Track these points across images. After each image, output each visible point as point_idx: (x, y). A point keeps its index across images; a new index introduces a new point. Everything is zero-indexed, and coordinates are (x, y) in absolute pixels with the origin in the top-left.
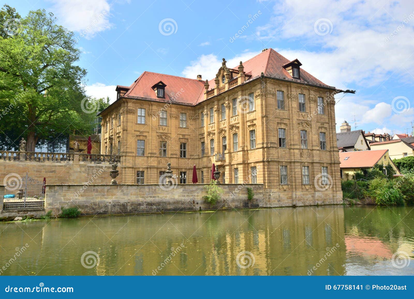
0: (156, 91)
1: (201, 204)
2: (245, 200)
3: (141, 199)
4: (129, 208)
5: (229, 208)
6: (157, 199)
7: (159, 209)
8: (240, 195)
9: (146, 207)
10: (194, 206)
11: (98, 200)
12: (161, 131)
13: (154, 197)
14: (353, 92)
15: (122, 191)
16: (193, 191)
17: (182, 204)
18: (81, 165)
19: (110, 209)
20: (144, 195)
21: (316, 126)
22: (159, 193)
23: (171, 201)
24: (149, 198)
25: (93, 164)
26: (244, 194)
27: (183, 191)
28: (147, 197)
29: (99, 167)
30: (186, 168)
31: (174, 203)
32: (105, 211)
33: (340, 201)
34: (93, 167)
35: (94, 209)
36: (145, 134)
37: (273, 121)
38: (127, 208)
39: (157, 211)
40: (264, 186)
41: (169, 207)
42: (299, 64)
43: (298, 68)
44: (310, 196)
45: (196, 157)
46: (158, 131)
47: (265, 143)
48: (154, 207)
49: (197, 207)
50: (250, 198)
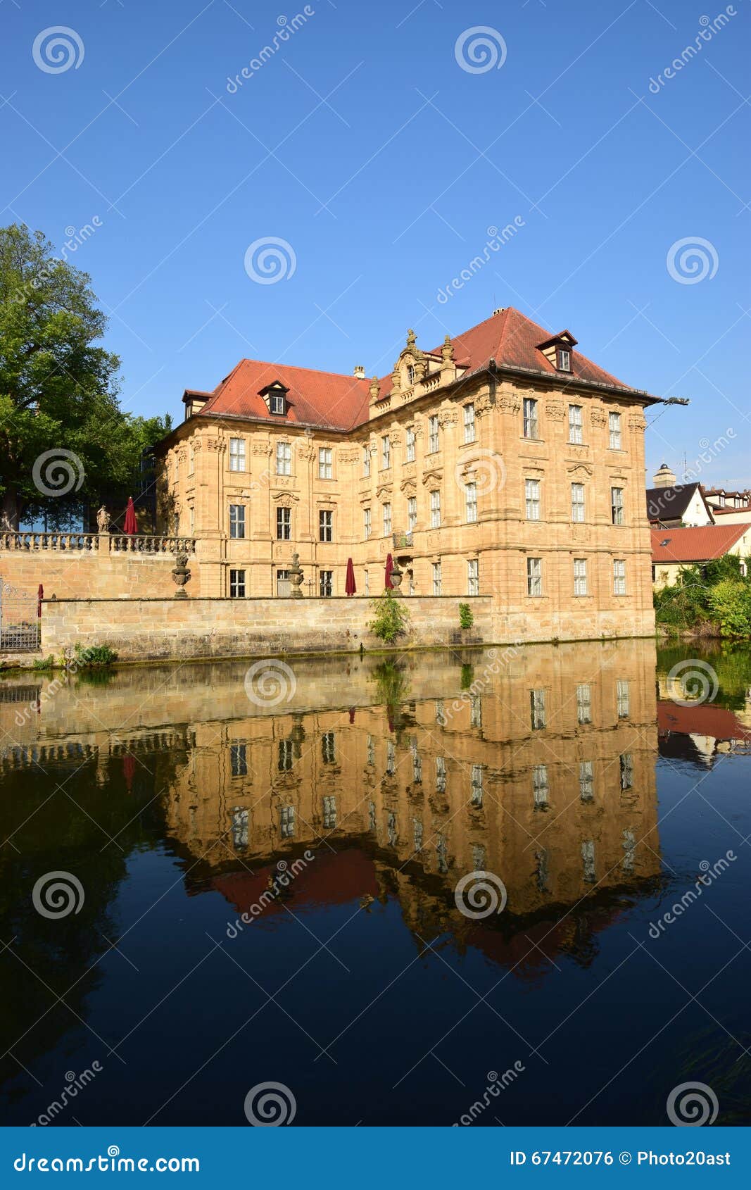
0: (268, 402)
1: (364, 637)
2: (454, 629)
3: (238, 629)
4: (214, 647)
5: (420, 645)
6: (272, 629)
7: (277, 648)
8: (445, 619)
9: (250, 645)
10: (349, 641)
11: (149, 631)
12: (280, 486)
13: (265, 624)
14: (683, 403)
15: (199, 611)
16: (345, 611)
17: (324, 637)
18: (114, 557)
19: (174, 649)
20: (244, 619)
21: (604, 474)
22: (276, 616)
23: (301, 631)
24: (255, 626)
25: (138, 556)
26: (452, 616)
27: (326, 610)
28: (252, 624)
29: (152, 562)
30: (331, 563)
31: (308, 635)
32: (165, 653)
33: (649, 630)
34: (138, 562)
35: (141, 648)
36: (245, 493)
37: (513, 463)
38: (209, 647)
39: (272, 653)
40: (494, 601)
41: (297, 644)
42: (572, 342)
43: (570, 351)
44: (588, 620)
45: (354, 540)
46: (273, 486)
47: (497, 511)
48: (266, 644)
49: (355, 644)
50: (466, 625)
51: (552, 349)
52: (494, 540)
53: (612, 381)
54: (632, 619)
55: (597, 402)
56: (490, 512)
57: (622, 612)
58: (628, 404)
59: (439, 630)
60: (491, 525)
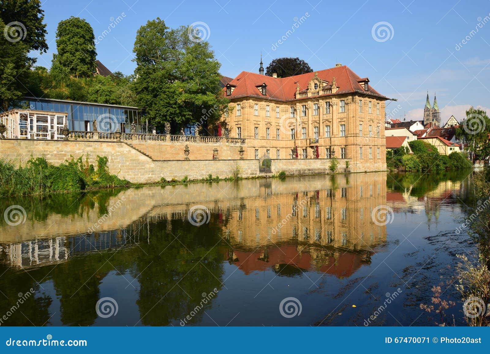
0: (261, 90)
1: (328, 170)
2: (345, 168)
3: (306, 167)
4: (302, 172)
5: (339, 172)
7: (313, 173)
8: (343, 165)
9: (308, 172)
10: (325, 171)
11: (290, 168)
12: (267, 121)
13: (310, 166)
14: (395, 100)
15: (300, 162)
16: (323, 162)
19: (295, 172)
20: (307, 164)
21: (376, 122)
22: (312, 164)
25: (232, 145)
31: (318, 169)
32: (293, 173)
33: (386, 169)
34: (233, 147)
35: (289, 172)
36: (258, 123)
37: (357, 120)
40: (352, 160)
41: (316, 172)
42: (368, 81)
43: (368, 84)
44: (372, 166)
45: (287, 139)
46: (266, 121)
47: (354, 134)
48: (311, 172)
49: (327, 172)
50: (347, 167)
51: (363, 83)
52: (352, 142)
53: (377, 94)
54: (381, 166)
55: (375, 100)
56: (351, 134)
57: (379, 164)
58: (381, 100)
59: (342, 168)
60: (352, 138)
